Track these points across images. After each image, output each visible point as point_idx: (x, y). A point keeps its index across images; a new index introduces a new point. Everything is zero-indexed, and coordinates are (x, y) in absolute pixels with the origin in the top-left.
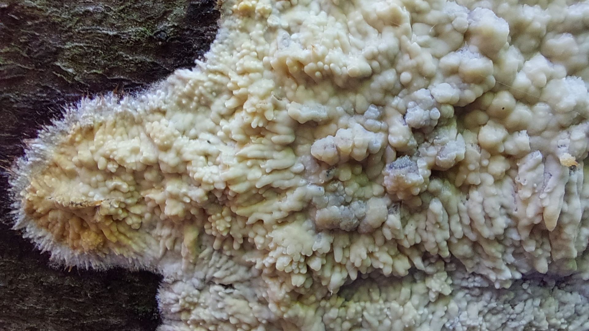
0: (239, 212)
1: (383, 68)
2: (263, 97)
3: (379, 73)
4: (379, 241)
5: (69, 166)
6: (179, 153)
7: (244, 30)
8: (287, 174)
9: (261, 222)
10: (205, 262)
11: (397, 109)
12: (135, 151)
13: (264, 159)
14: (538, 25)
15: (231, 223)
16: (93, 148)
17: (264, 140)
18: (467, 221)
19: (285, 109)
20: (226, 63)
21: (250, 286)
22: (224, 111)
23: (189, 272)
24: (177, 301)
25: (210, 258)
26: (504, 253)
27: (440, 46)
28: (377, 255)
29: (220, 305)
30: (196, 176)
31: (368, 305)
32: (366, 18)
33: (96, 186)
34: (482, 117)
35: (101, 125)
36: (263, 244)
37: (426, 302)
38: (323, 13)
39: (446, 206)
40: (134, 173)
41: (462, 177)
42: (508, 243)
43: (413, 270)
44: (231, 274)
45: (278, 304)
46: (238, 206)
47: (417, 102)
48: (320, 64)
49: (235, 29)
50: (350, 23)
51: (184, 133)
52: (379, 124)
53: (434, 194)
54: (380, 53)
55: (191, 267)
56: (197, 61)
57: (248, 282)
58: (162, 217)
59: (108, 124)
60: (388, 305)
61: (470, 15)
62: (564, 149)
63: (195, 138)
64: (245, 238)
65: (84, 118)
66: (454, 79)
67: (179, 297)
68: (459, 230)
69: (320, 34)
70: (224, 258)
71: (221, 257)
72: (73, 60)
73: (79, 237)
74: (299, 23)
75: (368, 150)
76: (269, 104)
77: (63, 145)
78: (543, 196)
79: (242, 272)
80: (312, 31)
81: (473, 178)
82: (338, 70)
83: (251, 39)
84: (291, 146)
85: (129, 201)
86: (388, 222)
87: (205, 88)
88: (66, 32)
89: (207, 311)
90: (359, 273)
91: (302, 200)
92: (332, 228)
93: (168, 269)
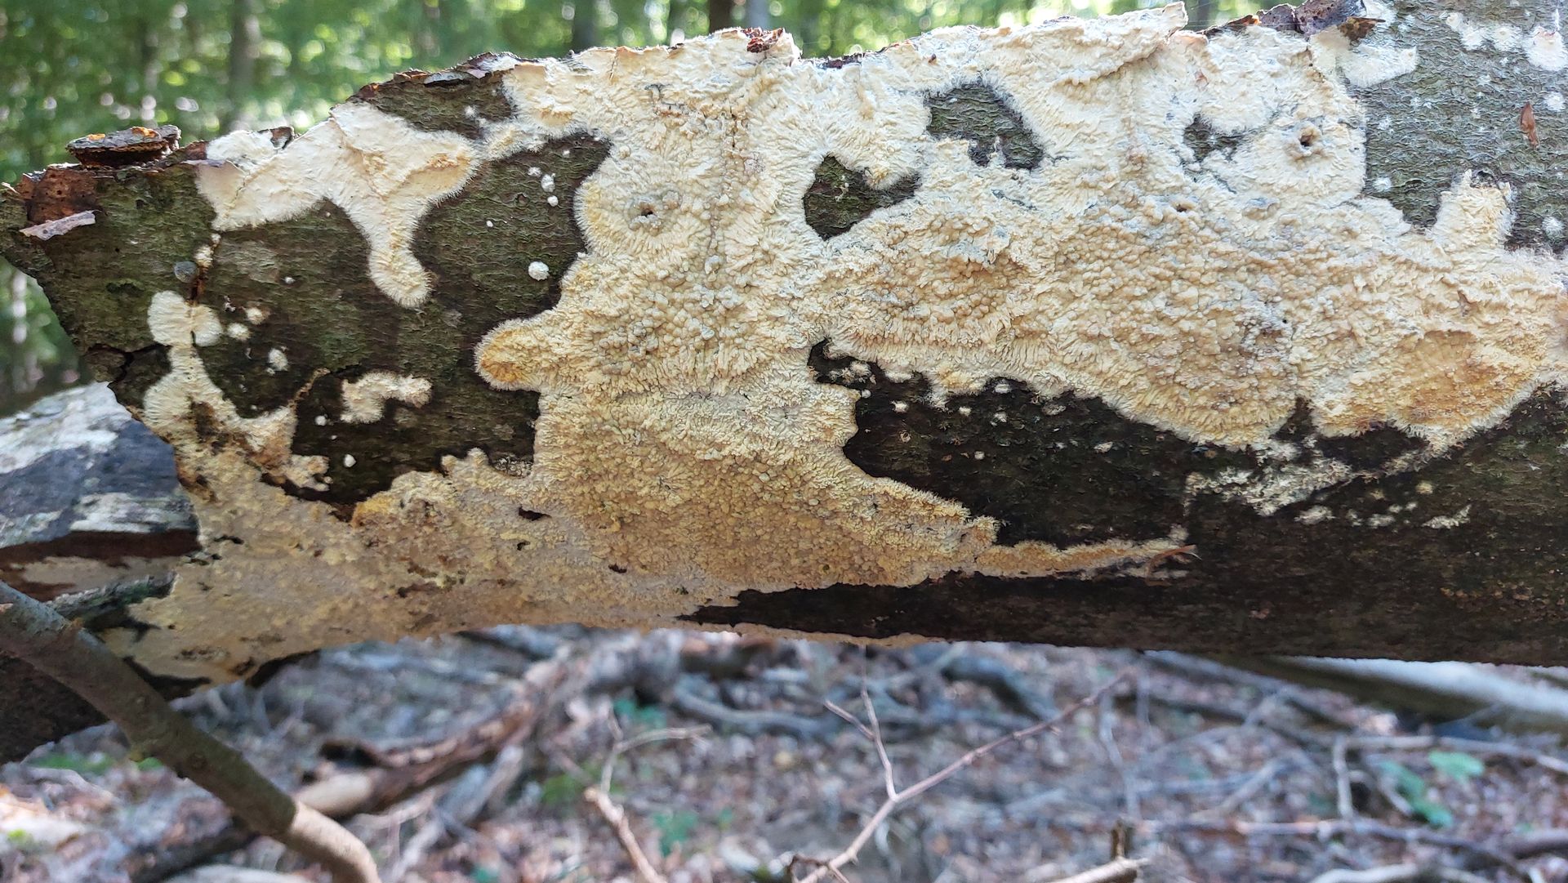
0: (573, 366)
1: (623, 314)
2: (579, 323)
3: (623, 316)
4: (629, 378)
5: (501, 347)
6: (547, 343)
7: (571, 297)
8: (590, 352)
9: (581, 370)
10: (559, 387)
11: (630, 328)
12: (529, 341)
13: (581, 346)
14: (679, 300)
15: (569, 370)
16: (511, 340)
17: (581, 339)
18: (662, 371)
19: (588, 327)
20: (565, 309)
21: (579, 398)
22: (565, 327)
23: (552, 391)
25: (561, 385)
26: (679, 384)
27: (645, 306)
28: (629, 384)
29: (566, 406)
30: (555, 352)
31: (629, 404)
32: (616, 295)
33: (513, 355)
34: (664, 332)
35: (515, 330)
36: (583, 379)
37: (653, 405)
38: (601, 292)
39: (653, 365)
40: (529, 350)
41: (658, 354)
42: (680, 380)
43: (645, 391)
44: (571, 392)
45: (590, 404)
46: (572, 364)
47: (637, 326)
48: (600, 312)
49: (568, 296)
50: (611, 297)
51: (549, 335)
52: (624, 334)
54: (622, 309)
55: (553, 389)
56: (553, 308)
57: (578, 396)
58: (541, 368)
59: (518, 331)
60: (637, 404)
61: (655, 296)
62: (692, 345)
63: (554, 337)
64: (576, 377)
65: (508, 328)
66: (650, 318)
67: (548, 403)
68: (660, 375)
69: (600, 301)
71: (566, 385)
72: (503, 305)
73: (504, 376)
74: (592, 296)
75: (620, 344)
76: (582, 326)
77: (499, 338)
78: (686, 362)
79: (575, 392)
80: (597, 300)
81: (662, 355)
82: (606, 315)
83: (574, 300)
84: (592, 341)
85: (527, 361)
86: (631, 371)
87: (557, 318)
88: (501, 294)
89: (561, 409)
90: (623, 392)
91: (597, 362)
92: (610, 373)
93: (543, 390)
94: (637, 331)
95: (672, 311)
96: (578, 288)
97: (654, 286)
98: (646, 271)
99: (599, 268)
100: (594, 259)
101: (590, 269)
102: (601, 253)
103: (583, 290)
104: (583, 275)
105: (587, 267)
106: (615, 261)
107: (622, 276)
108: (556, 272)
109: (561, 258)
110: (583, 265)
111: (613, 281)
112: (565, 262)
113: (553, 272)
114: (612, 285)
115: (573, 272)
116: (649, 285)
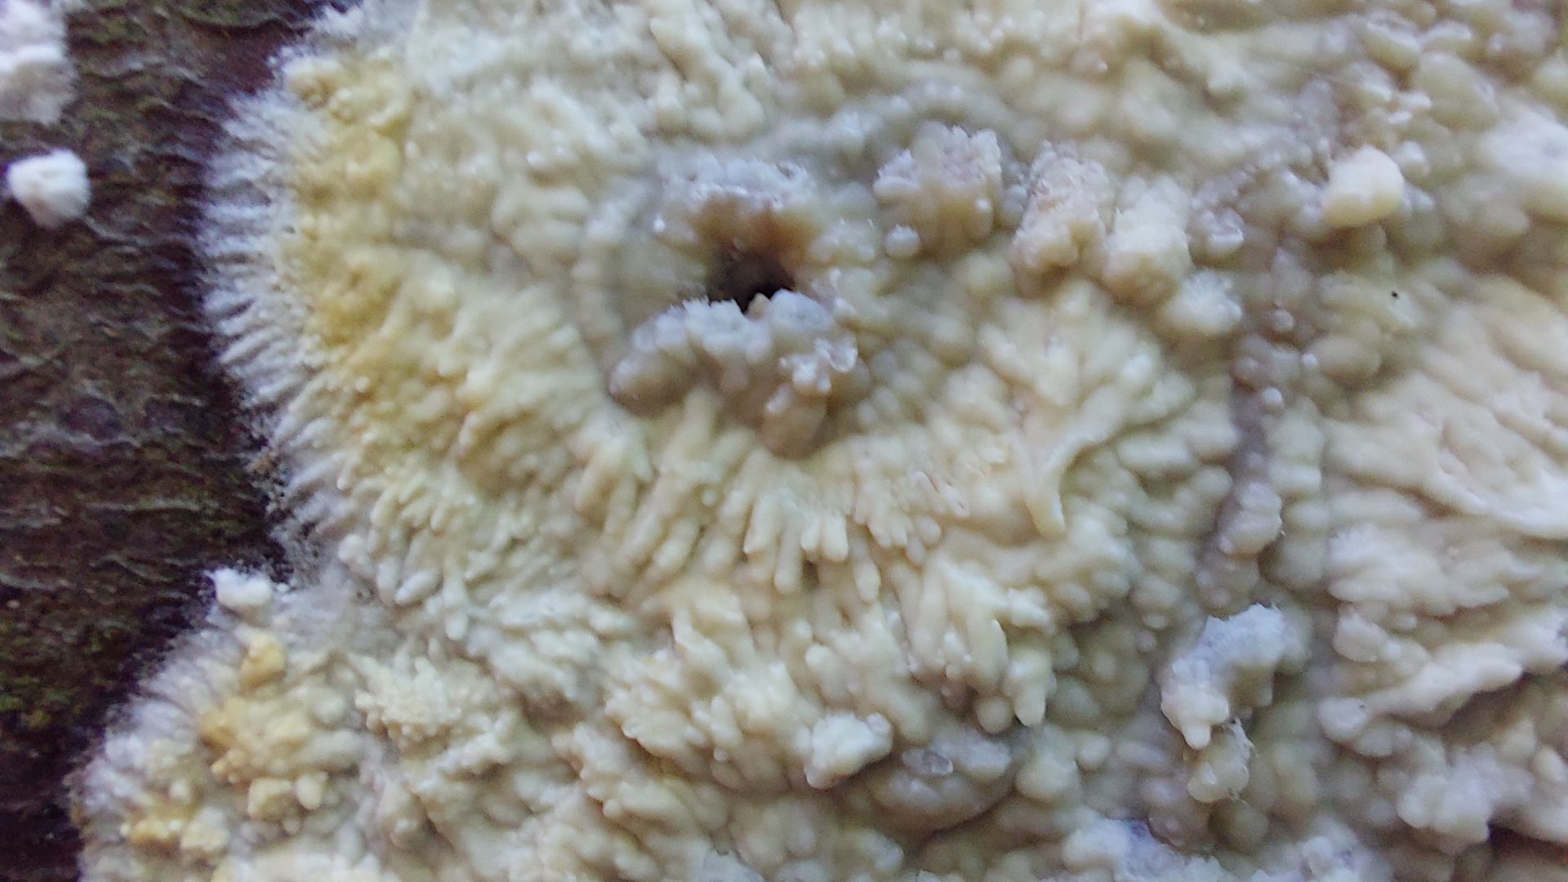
96: (204, 829)
97: (767, 828)
98: (716, 720)
99: (363, 683)
100: (330, 616)
101: (302, 692)
102: (385, 576)
103: (237, 843)
104: (245, 735)
105: (275, 680)
106: (483, 639)
107: (534, 746)
108: (49, 711)
109: (93, 605)
110: (247, 666)
111: (461, 789)
112: (121, 638)
113: (29, 707)
114: (451, 814)
115: (174, 712)
116: (730, 818)
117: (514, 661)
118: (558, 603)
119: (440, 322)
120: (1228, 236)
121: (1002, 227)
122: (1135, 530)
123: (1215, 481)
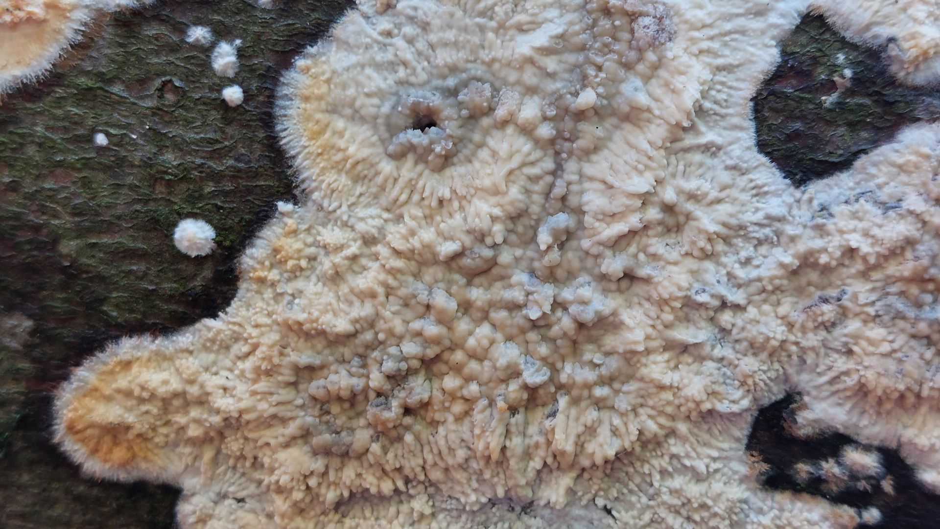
0: (251, 435)
1: (363, 330)
2: (271, 347)
3: (362, 333)
4: (366, 464)
5: (108, 392)
6: (202, 386)
7: (258, 292)
8: (289, 407)
9: (268, 444)
10: (221, 477)
11: (375, 360)
12: (165, 382)
13: (271, 394)
14: (479, 303)
15: (243, 444)
16: (130, 378)
17: (272, 379)
18: (435, 451)
19: (289, 355)
20: (243, 317)
21: (260, 501)
22: (240, 355)
23: (206, 486)
24: (194, 512)
25: (225, 474)
26: (469, 480)
27: (408, 314)
28: (364, 476)
29: (232, 517)
30: (216, 405)
31: (362, 521)
32: (352, 291)
33: (130, 410)
34: (444, 368)
35: (138, 359)
36: (270, 464)
37: (411, 521)
38: (320, 284)
39: (417, 438)
40: (164, 400)
41: (429, 416)
42: (471, 471)
43: (397, 491)
44: (244, 489)
45: (283, 516)
46: (250, 430)
47: (390, 356)
48: (315, 325)
49: (251, 290)
50: (340, 293)
51: (207, 369)
52: (361, 371)
53: (408, 428)
54: (360, 318)
55: (209, 481)
56: (220, 313)
57: (260, 497)
58: (185, 437)
59: (144, 359)
60: (379, 522)
61: (430, 293)
62: (501, 398)
63: (216, 374)
64: (255, 458)
65: (125, 353)
66: (418, 339)
67: (198, 508)
68: (430, 458)
69: (316, 302)
70: (238, 475)
71: (235, 474)
72: (117, 306)
73: (110, 451)
74: (301, 292)
75: (352, 391)
76: (276, 353)
77: (103, 373)
78: (487, 434)
79: (252, 489)
80: (310, 300)
81: (438, 416)
82: (328, 330)
83: (263, 299)
84: (294, 385)
85: (158, 423)
86: (371, 449)
87: (226, 335)
88: (114, 284)
89: (221, 523)
90: (351, 493)
91: (301, 428)
92: (326, 451)
93: (189, 483)
94: (389, 366)
95: (463, 325)
96: (273, 275)
97: (430, 274)
98: (415, 242)
99: (319, 234)
100: (310, 215)
101: (302, 236)
102: (326, 204)
103: (283, 279)
104: (286, 247)
105: (295, 232)
106: (352, 221)
107: (366, 251)
108: (231, 241)
109: (243, 211)
110: (287, 228)
111: (346, 262)
112: (251, 221)
113: (225, 240)
114: (343, 269)
115: (265, 242)
116: (420, 271)
117: (361, 227)
118: (373, 211)
119: (341, 134)
120: (551, 112)
121: (491, 110)
122: (527, 192)
123: (549, 179)
